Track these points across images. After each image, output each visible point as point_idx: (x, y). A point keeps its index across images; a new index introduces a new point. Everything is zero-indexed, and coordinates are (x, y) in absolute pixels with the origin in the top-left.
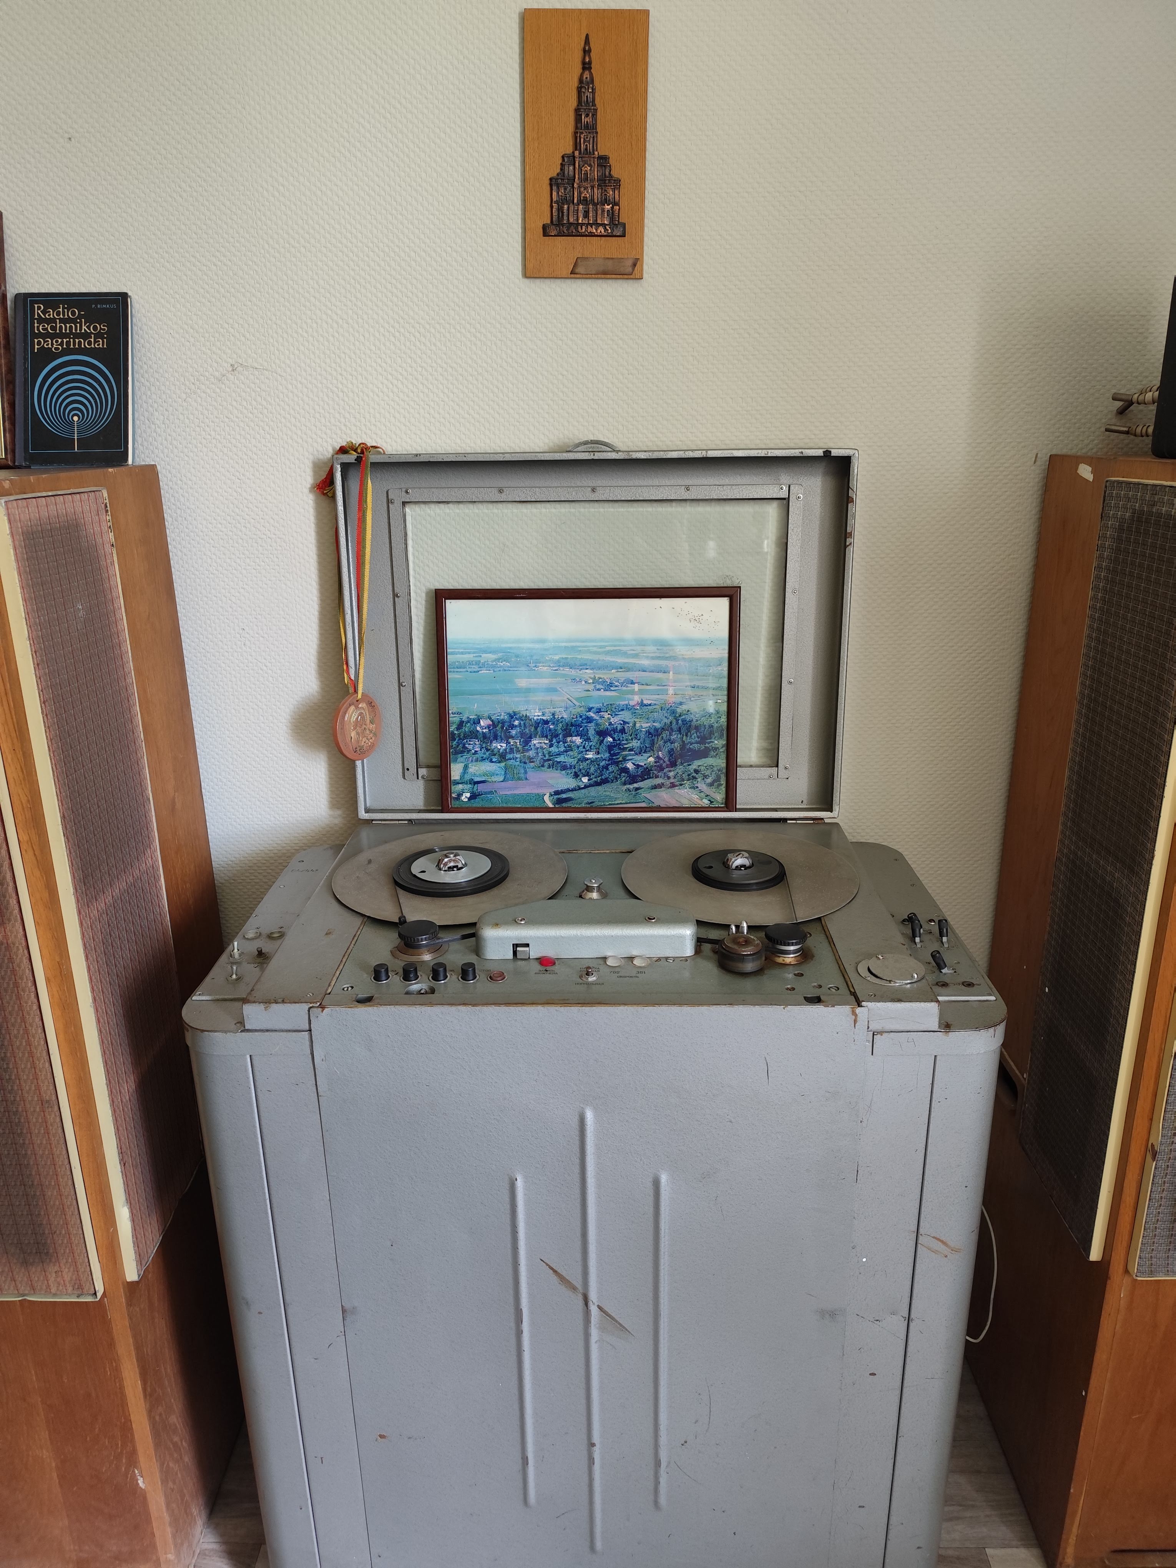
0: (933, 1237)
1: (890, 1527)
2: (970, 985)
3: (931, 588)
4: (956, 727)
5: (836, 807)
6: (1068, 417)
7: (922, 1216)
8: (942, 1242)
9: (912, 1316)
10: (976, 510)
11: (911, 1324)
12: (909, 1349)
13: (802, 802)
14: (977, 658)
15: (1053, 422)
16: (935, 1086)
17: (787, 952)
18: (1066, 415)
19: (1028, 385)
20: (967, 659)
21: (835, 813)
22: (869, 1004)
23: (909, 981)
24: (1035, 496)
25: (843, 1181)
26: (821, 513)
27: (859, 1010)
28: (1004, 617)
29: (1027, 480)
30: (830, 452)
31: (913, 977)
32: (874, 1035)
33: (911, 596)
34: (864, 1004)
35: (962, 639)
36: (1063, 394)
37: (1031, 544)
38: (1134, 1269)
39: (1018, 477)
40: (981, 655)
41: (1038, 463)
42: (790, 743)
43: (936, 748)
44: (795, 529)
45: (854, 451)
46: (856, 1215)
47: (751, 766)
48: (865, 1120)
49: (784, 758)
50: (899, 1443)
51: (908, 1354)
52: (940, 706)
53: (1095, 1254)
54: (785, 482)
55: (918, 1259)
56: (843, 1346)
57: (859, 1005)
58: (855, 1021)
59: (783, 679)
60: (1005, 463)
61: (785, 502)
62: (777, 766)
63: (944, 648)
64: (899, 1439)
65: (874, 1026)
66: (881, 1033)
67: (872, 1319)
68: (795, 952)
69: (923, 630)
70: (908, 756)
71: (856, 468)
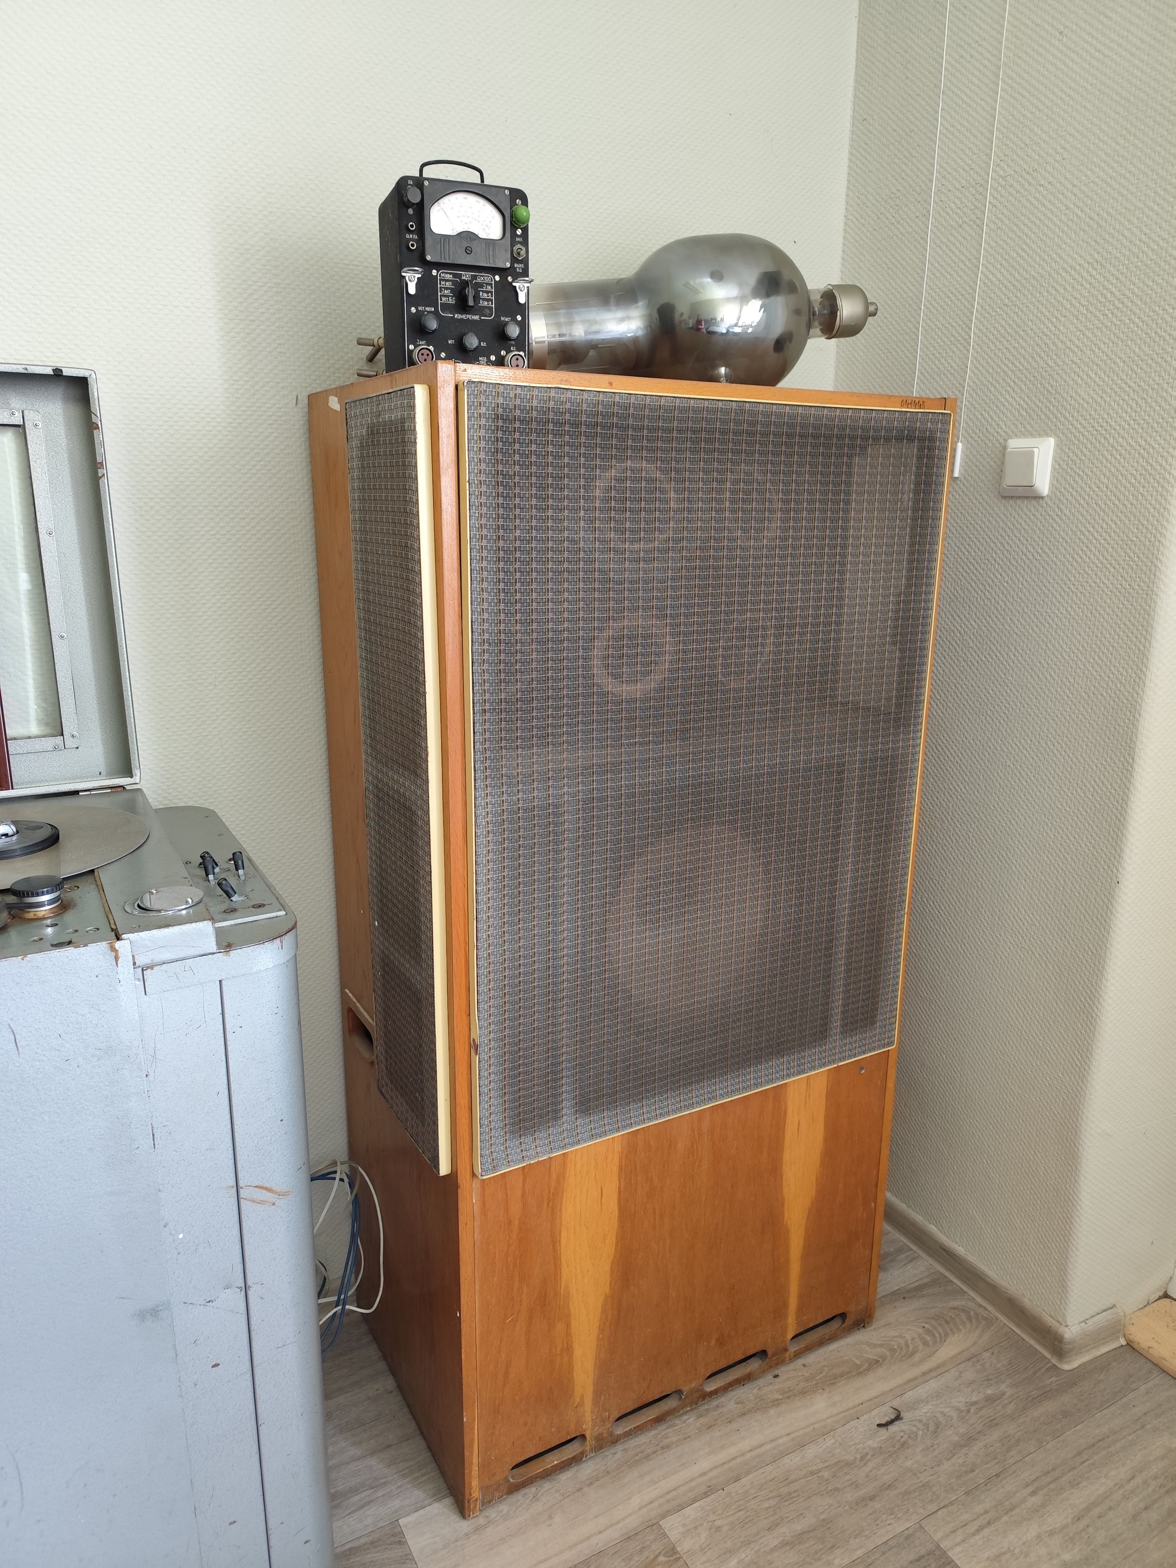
0: (256, 1187)
1: (270, 1533)
2: (261, 906)
3: (211, 533)
4: (264, 680)
5: (136, 772)
6: (322, 361)
7: (239, 1165)
8: (266, 1189)
9: (249, 1283)
10: (245, 450)
11: (250, 1293)
12: (252, 1322)
13: (100, 773)
14: (273, 607)
15: (307, 364)
16: (226, 1015)
17: (41, 904)
18: (319, 359)
19: (276, 324)
20: (263, 607)
21: (136, 779)
22: (131, 936)
23: (184, 907)
24: (303, 439)
25: (137, 1151)
26: (68, 444)
27: (118, 945)
28: (294, 563)
29: (292, 422)
30: (61, 371)
31: (187, 902)
32: (143, 970)
33: (191, 541)
34: (124, 936)
35: (254, 586)
36: (313, 337)
37: (306, 487)
38: (478, 1170)
39: (282, 418)
40: (277, 602)
41: (300, 405)
42: (73, 707)
43: (246, 703)
44: (38, 461)
45: (90, 372)
46: (161, 1187)
47: (29, 738)
48: (151, 1073)
49: (69, 725)
50: (260, 1432)
51: (253, 1327)
52: (242, 658)
53: (444, 1169)
54: (17, 406)
55: (243, 1216)
56: (175, 1346)
57: (118, 938)
58: (117, 958)
59: (53, 633)
60: (266, 403)
61: (20, 429)
62: (62, 735)
63: (237, 596)
64: (261, 1428)
65: (141, 960)
66: (151, 967)
67: (203, 1302)
68: (51, 902)
69: (211, 578)
70: (217, 714)
71: (95, 390)
